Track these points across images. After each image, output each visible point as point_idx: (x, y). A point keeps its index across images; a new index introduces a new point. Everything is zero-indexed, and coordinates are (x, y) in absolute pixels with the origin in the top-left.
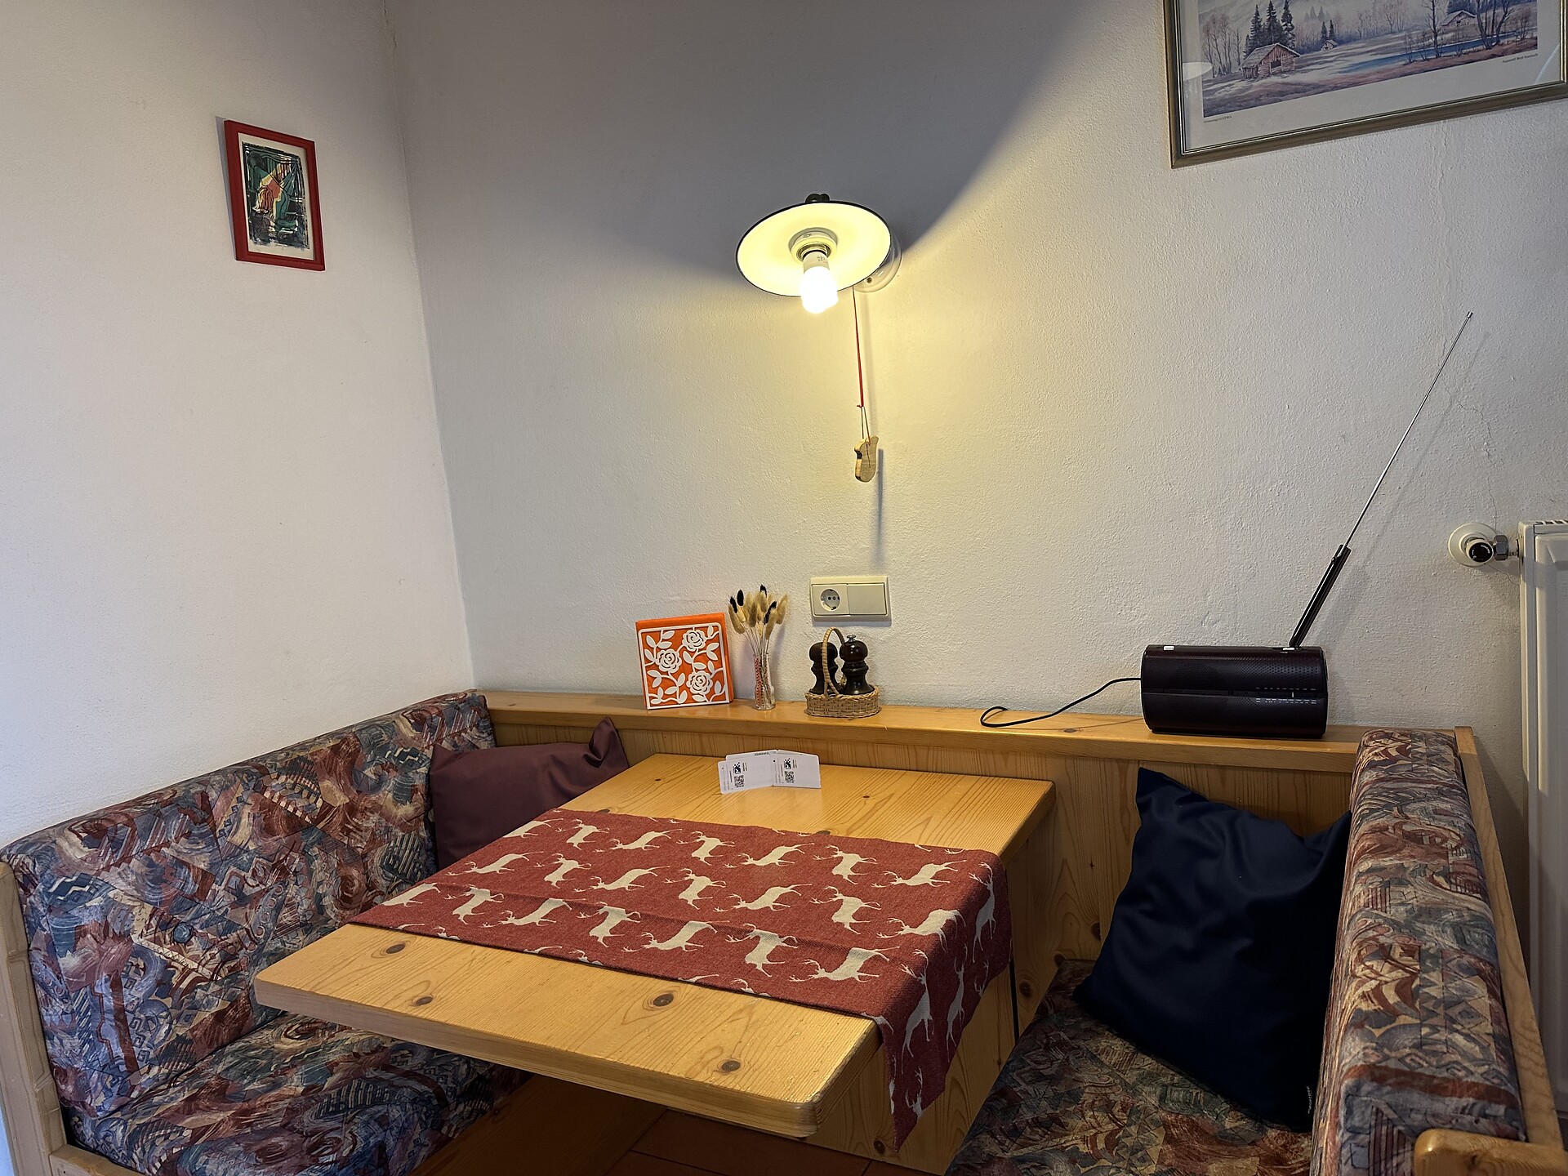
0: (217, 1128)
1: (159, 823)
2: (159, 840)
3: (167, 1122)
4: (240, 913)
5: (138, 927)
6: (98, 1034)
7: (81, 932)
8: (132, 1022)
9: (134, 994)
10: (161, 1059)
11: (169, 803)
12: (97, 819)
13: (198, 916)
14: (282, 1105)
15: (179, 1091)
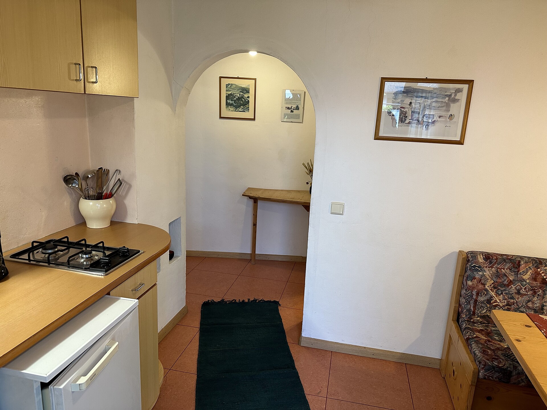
0: (481, 339)
1: (504, 263)
2: (502, 267)
3: (474, 331)
4: (517, 296)
5: (488, 284)
6: (469, 302)
7: (474, 278)
8: (478, 304)
9: (481, 299)
10: (481, 317)
11: (509, 259)
12: (490, 255)
13: (505, 290)
14: (498, 346)
15: (481, 327)
